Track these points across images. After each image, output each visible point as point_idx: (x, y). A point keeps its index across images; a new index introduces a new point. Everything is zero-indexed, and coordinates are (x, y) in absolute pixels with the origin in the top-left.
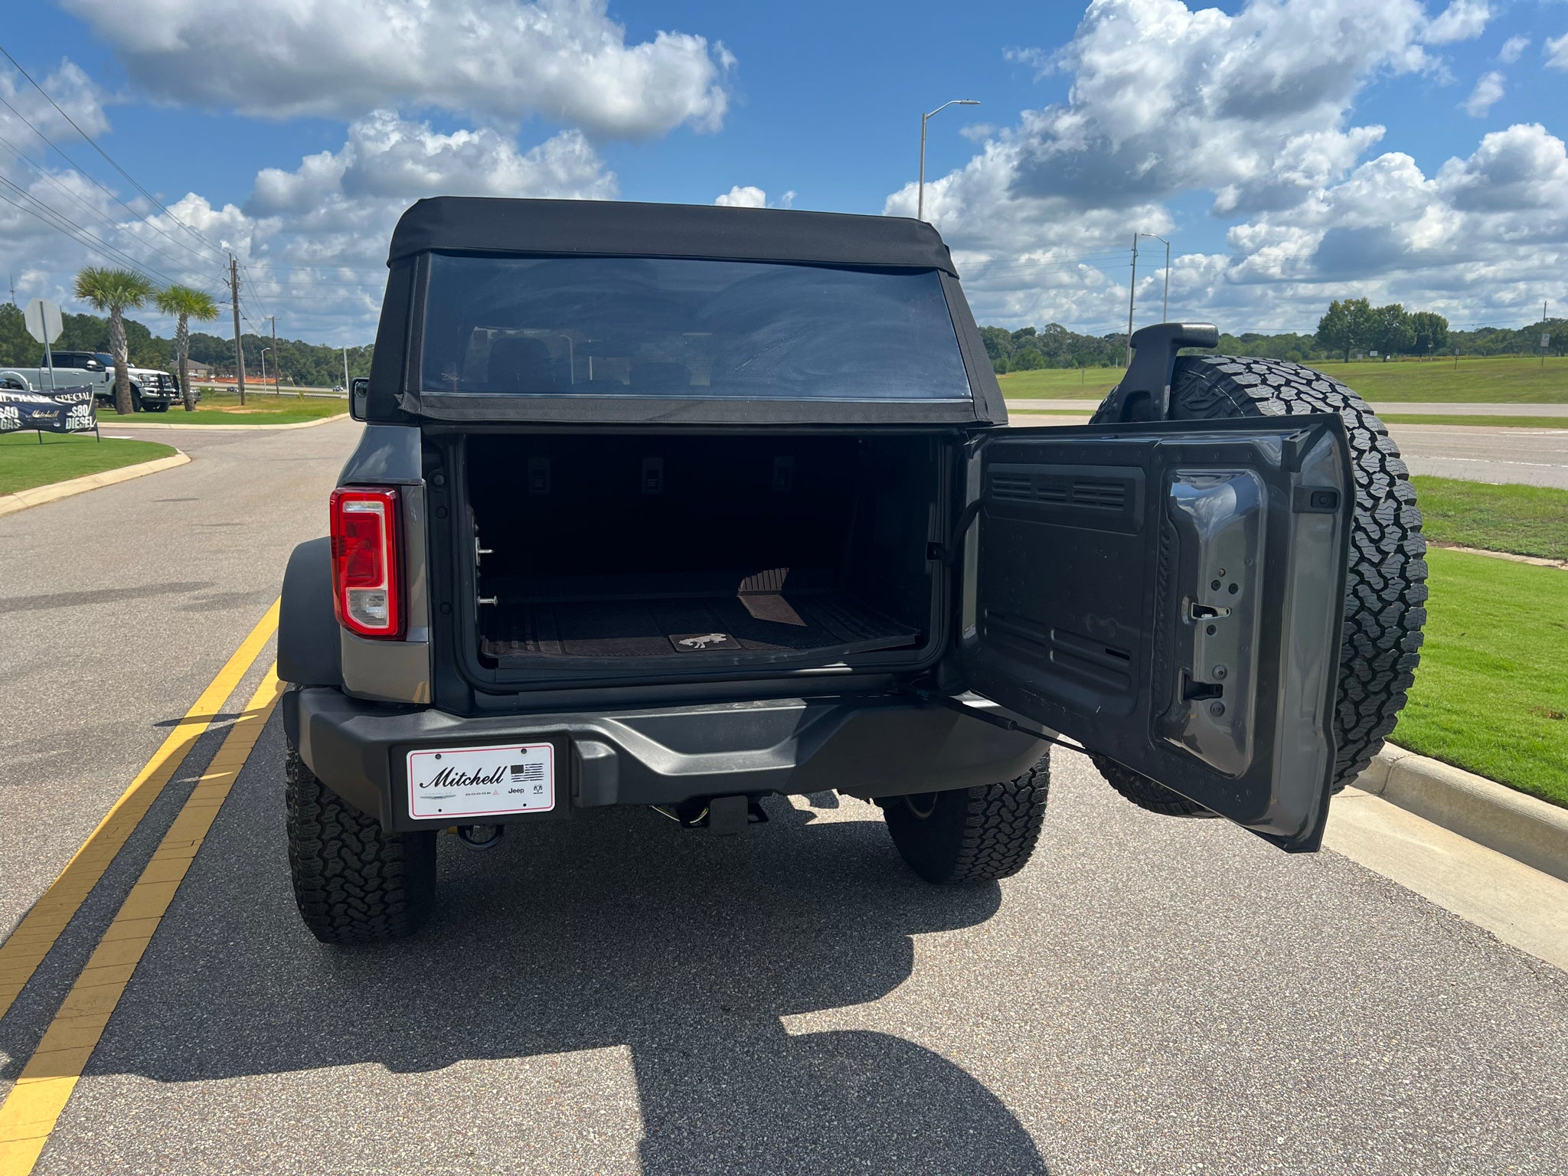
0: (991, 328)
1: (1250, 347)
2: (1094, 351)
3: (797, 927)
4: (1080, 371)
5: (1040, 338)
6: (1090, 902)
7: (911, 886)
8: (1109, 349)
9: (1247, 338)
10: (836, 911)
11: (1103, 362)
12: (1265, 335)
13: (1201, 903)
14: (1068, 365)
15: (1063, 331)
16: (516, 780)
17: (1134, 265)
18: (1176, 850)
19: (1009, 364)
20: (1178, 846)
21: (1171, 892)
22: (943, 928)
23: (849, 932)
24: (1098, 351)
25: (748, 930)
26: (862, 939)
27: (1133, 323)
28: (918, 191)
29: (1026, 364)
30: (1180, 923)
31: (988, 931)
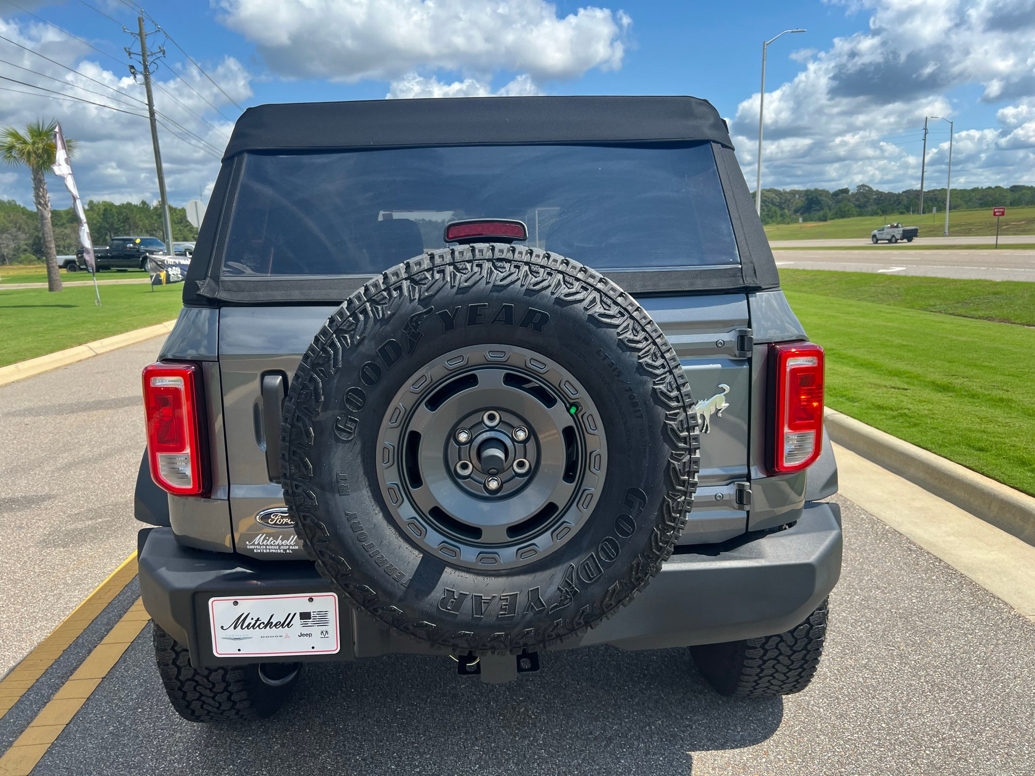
0: (816, 190)
1: (1017, 195)
2: (894, 203)
3: (591, 733)
4: (882, 218)
5: (853, 195)
6: (869, 725)
7: (700, 693)
8: (905, 201)
9: (1015, 189)
10: (628, 717)
11: (900, 210)
12: (1029, 186)
13: (981, 735)
14: (874, 213)
15: (870, 189)
16: (305, 625)
17: (925, 140)
18: (957, 667)
19: (830, 214)
20: (958, 662)
21: (950, 718)
22: (723, 747)
23: (636, 743)
24: (897, 203)
25: (547, 732)
26: (647, 753)
27: (924, 182)
28: (760, 99)
29: (842, 214)
30: (959, 759)
31: (766, 753)
